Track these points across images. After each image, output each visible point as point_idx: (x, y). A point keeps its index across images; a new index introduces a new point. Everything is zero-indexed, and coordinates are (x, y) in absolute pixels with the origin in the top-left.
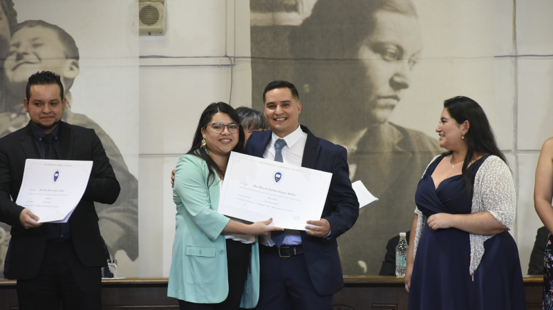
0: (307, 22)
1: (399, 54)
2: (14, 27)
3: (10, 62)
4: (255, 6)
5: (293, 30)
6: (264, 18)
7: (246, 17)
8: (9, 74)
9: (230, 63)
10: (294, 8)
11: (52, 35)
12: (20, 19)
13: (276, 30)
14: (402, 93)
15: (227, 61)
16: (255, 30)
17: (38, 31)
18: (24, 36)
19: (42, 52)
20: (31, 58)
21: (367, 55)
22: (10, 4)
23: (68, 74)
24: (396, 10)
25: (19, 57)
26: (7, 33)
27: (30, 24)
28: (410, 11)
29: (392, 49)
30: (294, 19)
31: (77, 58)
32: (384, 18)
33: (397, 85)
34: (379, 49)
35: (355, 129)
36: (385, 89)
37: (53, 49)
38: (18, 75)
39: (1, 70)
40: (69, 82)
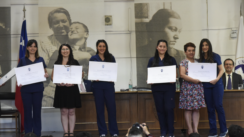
0: (151, 21)
1: (176, 30)
2: (71, 24)
3: (70, 33)
4: (136, 17)
5: (147, 23)
6: (139, 20)
7: (134, 20)
8: (69, 36)
9: (130, 33)
10: (147, 17)
11: (81, 26)
12: (72, 22)
13: (142, 23)
14: (177, 40)
15: (129, 32)
16: (137, 24)
17: (77, 25)
18: (73, 26)
19: (78, 30)
20: (75, 32)
21: (167, 30)
23: (86, 36)
24: (175, 18)
25: (72, 32)
26: (68, 25)
27: (75, 23)
28: (178, 18)
29: (174, 28)
30: (147, 20)
31: (88, 32)
32: (172, 20)
33: (176, 38)
34: (171, 28)
36: (172, 39)
37: (81, 30)
38: (72, 37)
39: (67, 35)
40: (86, 39)
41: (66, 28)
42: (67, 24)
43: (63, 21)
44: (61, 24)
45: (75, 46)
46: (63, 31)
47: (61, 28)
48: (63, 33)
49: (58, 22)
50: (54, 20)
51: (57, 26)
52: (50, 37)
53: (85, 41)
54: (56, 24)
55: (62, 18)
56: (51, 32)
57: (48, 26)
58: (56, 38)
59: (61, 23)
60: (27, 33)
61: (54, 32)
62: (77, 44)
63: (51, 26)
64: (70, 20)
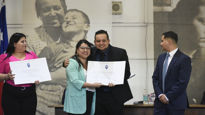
0: (174, 10)
2: (66, 12)
3: (64, 25)
4: (155, 4)
5: (169, 13)
6: (158, 9)
7: (152, 8)
8: (64, 29)
9: (146, 25)
10: (170, 5)
11: (80, 15)
13: (163, 13)
15: (145, 25)
16: (155, 13)
17: (75, 13)
18: (69, 15)
19: (76, 21)
20: (72, 23)
21: (197, 23)
22: (65, 3)
23: (86, 29)
25: (68, 23)
26: (63, 14)
27: (72, 10)
30: (169, 9)
31: (89, 23)
32: (203, 9)
34: (201, 20)
35: (192, 50)
36: (203, 35)
37: (80, 20)
38: (67, 29)
39: (61, 27)
40: (86, 32)
41: (60, 17)
42: (61, 12)
43: (56, 8)
44: (53, 12)
45: (71, 42)
46: (55, 21)
47: (53, 18)
48: (55, 23)
49: (49, 9)
50: (43, 7)
51: (47, 14)
52: (38, 29)
53: (85, 36)
54: (45, 11)
55: (55, 4)
56: (39, 22)
57: (36, 15)
58: (46, 31)
59: (52, 10)
60: (7, 23)
61: (43, 22)
62: (74, 39)
63: (39, 15)
64: (65, 7)
